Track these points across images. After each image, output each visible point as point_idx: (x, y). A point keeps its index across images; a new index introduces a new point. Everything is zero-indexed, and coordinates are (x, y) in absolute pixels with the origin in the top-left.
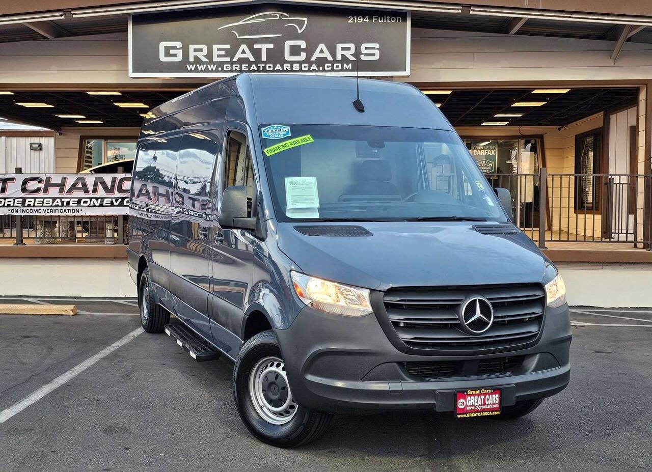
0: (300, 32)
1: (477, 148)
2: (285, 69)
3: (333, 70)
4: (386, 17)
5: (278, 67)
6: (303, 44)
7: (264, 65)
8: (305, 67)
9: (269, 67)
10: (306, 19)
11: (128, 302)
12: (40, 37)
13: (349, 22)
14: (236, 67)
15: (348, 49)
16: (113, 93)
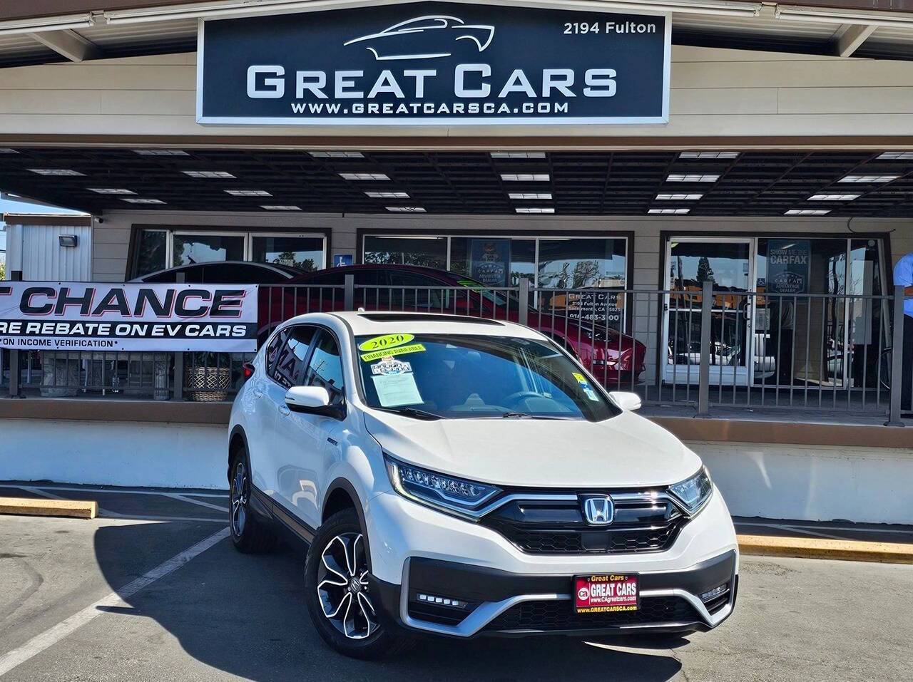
0: (481, 49)
1: (777, 252)
2: (455, 112)
3: (535, 114)
4: (630, 24)
5: (444, 108)
6: (486, 70)
7: (420, 105)
8: (489, 108)
9: (429, 108)
10: (492, 28)
11: (187, 496)
12: (59, 59)
13: (566, 32)
14: (374, 108)
15: (564, 78)
16: (176, 153)
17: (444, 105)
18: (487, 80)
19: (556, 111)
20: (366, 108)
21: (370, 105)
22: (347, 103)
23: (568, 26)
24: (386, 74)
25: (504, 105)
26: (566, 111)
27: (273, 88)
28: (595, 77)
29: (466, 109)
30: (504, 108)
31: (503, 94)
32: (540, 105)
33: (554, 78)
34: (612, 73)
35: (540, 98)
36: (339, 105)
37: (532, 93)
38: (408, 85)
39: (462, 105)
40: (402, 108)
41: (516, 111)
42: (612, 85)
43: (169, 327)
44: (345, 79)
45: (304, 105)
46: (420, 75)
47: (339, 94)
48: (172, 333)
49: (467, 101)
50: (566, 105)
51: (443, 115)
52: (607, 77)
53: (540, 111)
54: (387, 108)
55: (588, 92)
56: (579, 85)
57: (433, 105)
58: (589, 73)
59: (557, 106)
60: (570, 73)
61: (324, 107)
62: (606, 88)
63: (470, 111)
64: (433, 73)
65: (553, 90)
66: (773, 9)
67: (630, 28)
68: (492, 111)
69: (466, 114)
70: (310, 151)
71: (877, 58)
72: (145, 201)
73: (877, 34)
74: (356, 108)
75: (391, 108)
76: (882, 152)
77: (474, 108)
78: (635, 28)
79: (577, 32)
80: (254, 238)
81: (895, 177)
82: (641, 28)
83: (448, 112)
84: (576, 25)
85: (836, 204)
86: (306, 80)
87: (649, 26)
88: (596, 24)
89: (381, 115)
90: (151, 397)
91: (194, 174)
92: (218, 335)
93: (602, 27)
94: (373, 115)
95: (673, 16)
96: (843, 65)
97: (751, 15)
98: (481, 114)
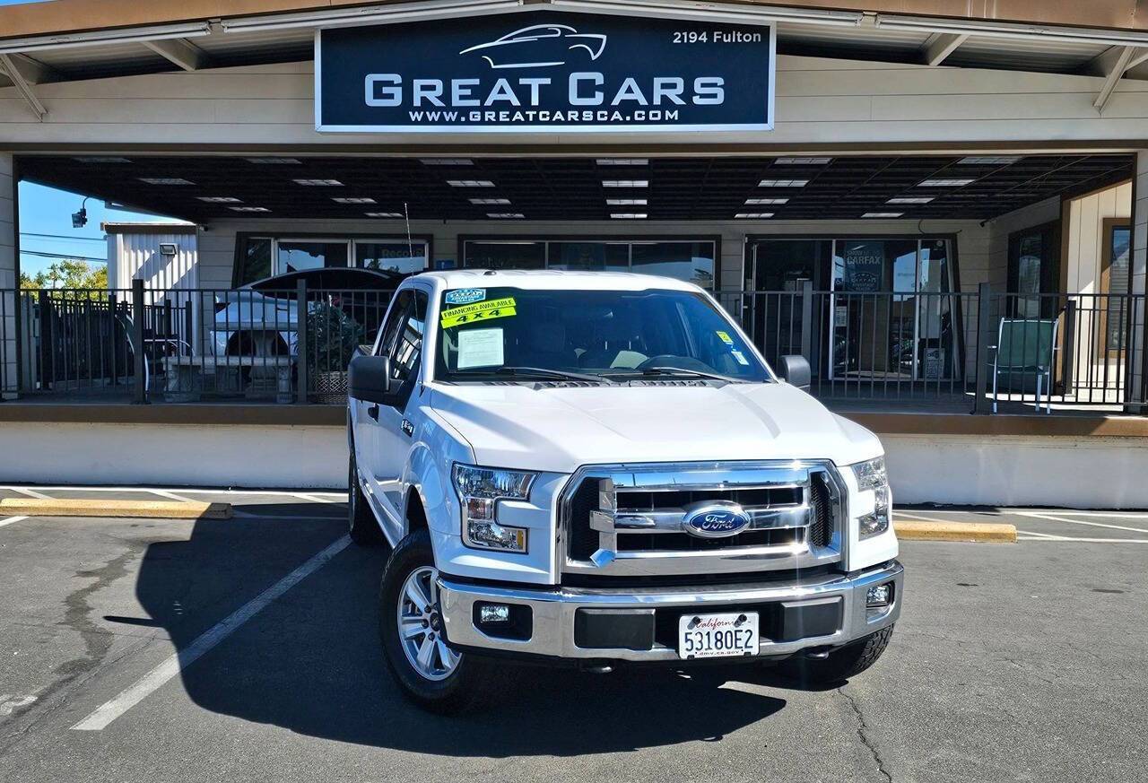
0: (594, 58)
2: (569, 119)
3: (647, 122)
4: (736, 33)
5: (559, 115)
6: (599, 78)
7: (535, 113)
8: (602, 116)
9: (544, 116)
10: (604, 37)
12: (173, 68)
13: (675, 41)
14: (490, 116)
16: (289, 161)
17: (559, 113)
18: (600, 88)
19: (667, 119)
20: (483, 116)
21: (487, 113)
22: (464, 111)
23: (677, 36)
24: (502, 82)
25: (617, 113)
26: (676, 118)
27: (391, 96)
28: (703, 85)
29: (580, 116)
31: (616, 102)
32: (651, 113)
33: (664, 86)
34: (720, 81)
35: (651, 106)
36: (456, 113)
37: (643, 102)
38: (524, 93)
39: (577, 113)
40: (518, 116)
41: (628, 118)
42: (720, 93)
44: (461, 87)
45: (422, 113)
46: (535, 83)
47: (456, 102)
49: (581, 109)
50: (676, 112)
51: (558, 122)
52: (714, 85)
53: (651, 118)
54: (503, 115)
55: (697, 100)
56: (688, 93)
57: (548, 113)
58: (698, 81)
59: (667, 113)
60: (680, 81)
61: (442, 115)
62: (714, 96)
63: (584, 119)
64: (547, 81)
65: (664, 98)
66: (873, 19)
67: (736, 37)
68: (606, 118)
69: (581, 122)
70: (422, 158)
71: (963, 67)
72: (251, 209)
73: (967, 44)
74: (474, 115)
75: (508, 116)
76: (964, 156)
77: (588, 115)
78: (741, 38)
79: (685, 41)
80: (357, 244)
81: (971, 181)
82: (747, 38)
83: (563, 119)
84: (685, 34)
85: (909, 207)
86: (424, 88)
87: (755, 35)
88: (704, 34)
89: (498, 122)
90: (274, 401)
91: (303, 182)
93: (710, 37)
94: (490, 123)
95: (778, 26)
96: (932, 74)
97: (852, 24)
98: (595, 122)
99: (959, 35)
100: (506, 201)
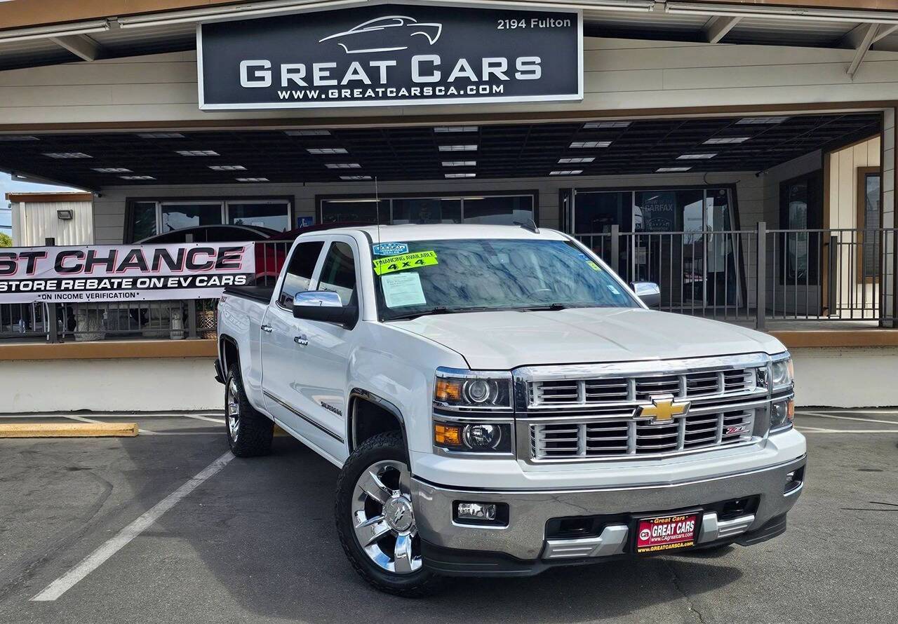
0: (432, 43)
2: (413, 94)
4: (550, 20)
5: (404, 92)
6: (436, 60)
7: (384, 90)
8: (440, 91)
9: (391, 92)
10: (440, 26)
11: (206, 416)
12: (75, 59)
13: (499, 27)
14: (346, 93)
15: (499, 65)
16: (173, 135)
17: (403, 89)
18: (438, 68)
19: (494, 92)
20: (340, 94)
21: (343, 91)
22: (324, 89)
23: (501, 23)
24: (355, 65)
25: (452, 88)
26: (502, 92)
27: (262, 79)
28: (524, 63)
29: (422, 92)
30: (452, 90)
31: (451, 79)
32: (481, 87)
33: (491, 65)
34: (538, 60)
35: (481, 82)
36: (318, 91)
37: (474, 78)
38: (373, 73)
39: (418, 89)
40: (370, 92)
42: (538, 69)
43: (182, 279)
44: (321, 70)
45: (289, 92)
46: (383, 65)
47: (317, 82)
48: (184, 284)
49: (422, 86)
50: (502, 87)
51: (404, 97)
52: (533, 63)
53: (481, 92)
54: (357, 92)
55: (518, 76)
56: (511, 70)
57: (395, 90)
58: (519, 61)
59: (494, 87)
60: (504, 61)
61: (305, 93)
62: (533, 72)
63: (425, 94)
64: (393, 63)
65: (491, 74)
66: (663, 5)
67: (550, 24)
68: (443, 93)
69: (422, 96)
70: (285, 130)
71: (737, 43)
72: (138, 177)
73: (742, 25)
74: (332, 93)
75: (361, 93)
76: (741, 118)
77: (428, 91)
78: (554, 23)
79: (508, 27)
80: (229, 206)
81: (747, 139)
82: (559, 23)
83: (407, 95)
84: (507, 21)
85: (696, 161)
86: (289, 71)
87: (565, 21)
88: (523, 21)
89: (353, 98)
90: (168, 337)
91: (185, 153)
92: (223, 284)
93: (528, 23)
94: (346, 99)
95: (584, 13)
96: (712, 50)
97: (647, 10)
98: (434, 96)
99: (734, 17)
100: (357, 165)
